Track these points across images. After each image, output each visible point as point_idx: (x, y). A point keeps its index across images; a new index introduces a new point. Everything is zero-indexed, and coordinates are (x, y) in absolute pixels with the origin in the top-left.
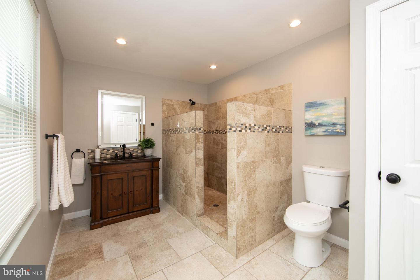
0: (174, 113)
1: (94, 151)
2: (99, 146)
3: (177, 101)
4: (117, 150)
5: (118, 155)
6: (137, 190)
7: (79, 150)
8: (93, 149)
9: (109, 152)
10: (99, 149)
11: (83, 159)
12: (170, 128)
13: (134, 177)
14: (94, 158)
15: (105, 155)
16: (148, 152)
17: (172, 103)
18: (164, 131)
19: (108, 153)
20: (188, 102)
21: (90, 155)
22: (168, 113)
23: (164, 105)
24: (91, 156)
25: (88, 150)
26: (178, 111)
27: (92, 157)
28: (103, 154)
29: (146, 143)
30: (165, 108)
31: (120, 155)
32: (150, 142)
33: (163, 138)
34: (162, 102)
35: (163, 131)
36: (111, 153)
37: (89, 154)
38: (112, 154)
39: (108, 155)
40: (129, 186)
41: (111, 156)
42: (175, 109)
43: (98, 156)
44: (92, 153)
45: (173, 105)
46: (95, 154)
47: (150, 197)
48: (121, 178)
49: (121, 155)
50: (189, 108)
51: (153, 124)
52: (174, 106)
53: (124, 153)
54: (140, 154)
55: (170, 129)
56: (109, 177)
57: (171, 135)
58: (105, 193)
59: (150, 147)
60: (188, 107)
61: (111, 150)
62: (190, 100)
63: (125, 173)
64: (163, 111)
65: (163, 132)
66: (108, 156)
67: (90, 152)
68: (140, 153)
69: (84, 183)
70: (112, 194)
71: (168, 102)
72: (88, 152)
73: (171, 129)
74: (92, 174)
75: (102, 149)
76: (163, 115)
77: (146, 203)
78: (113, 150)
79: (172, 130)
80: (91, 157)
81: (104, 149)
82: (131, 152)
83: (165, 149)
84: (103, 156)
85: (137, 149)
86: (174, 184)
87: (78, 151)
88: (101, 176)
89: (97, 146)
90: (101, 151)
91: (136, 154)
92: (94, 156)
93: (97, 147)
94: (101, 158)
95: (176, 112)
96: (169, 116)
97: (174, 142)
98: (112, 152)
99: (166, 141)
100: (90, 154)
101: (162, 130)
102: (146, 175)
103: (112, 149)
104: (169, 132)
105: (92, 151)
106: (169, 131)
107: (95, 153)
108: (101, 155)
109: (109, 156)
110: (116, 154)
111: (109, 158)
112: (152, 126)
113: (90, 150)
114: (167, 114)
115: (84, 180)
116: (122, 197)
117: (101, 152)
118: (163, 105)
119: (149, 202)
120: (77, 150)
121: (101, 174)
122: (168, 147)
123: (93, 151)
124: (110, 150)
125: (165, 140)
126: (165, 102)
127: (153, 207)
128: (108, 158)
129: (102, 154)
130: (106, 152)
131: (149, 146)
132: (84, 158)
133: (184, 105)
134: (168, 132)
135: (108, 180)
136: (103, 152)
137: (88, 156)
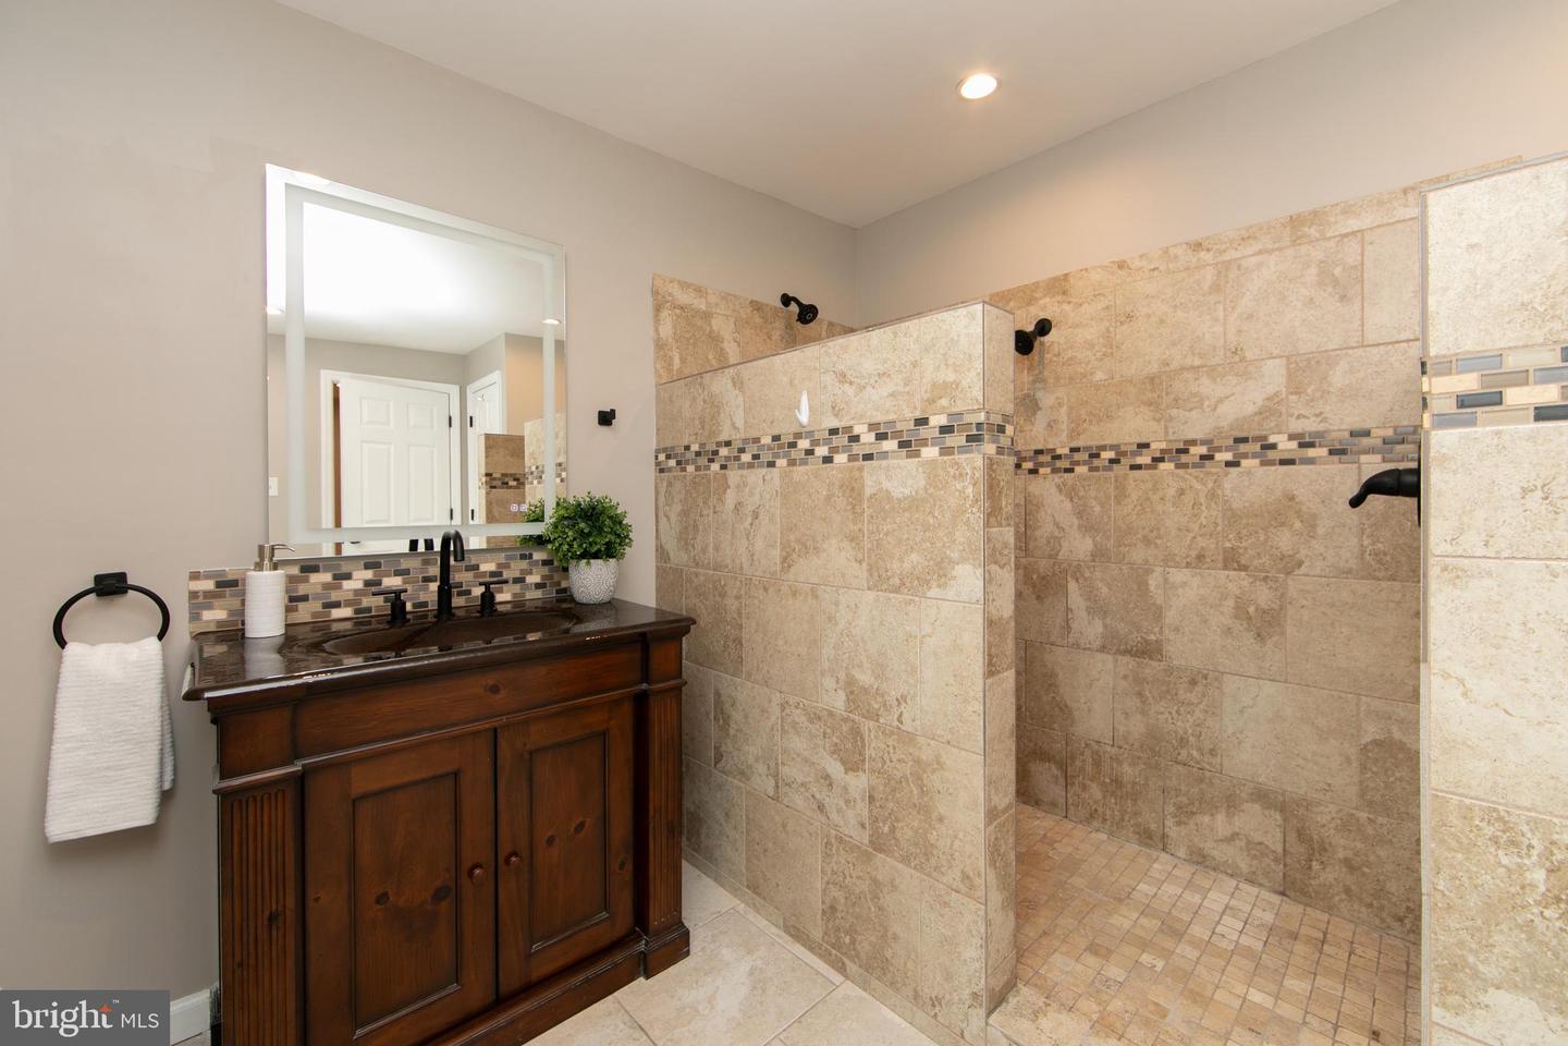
0: (713, 362)
1: (234, 583)
2: (273, 549)
3: (726, 297)
4: (398, 573)
5: (409, 607)
6: (551, 841)
7: (122, 577)
8: (230, 569)
9: (347, 585)
10: (275, 567)
11: (153, 644)
12: (724, 437)
13: (531, 753)
14: (234, 635)
15: (316, 606)
16: (591, 580)
17: (703, 307)
18: (668, 457)
19: (335, 596)
20: (776, 308)
21: (207, 615)
22: (681, 359)
23: (665, 313)
24: (215, 615)
25: (195, 576)
26: (732, 351)
27: (219, 623)
28: (301, 605)
29: (582, 525)
30: (666, 330)
31: (414, 606)
32: (608, 522)
33: (662, 499)
34: (655, 293)
35: (662, 457)
36: (357, 592)
37: (198, 602)
38: (367, 602)
39: (337, 605)
40: (504, 817)
41: (357, 611)
42: (715, 339)
43: (266, 619)
44: (216, 602)
45: (707, 316)
46: (243, 603)
47: (629, 866)
48: (448, 774)
49: (425, 604)
50: (782, 338)
51: (606, 418)
52: (713, 322)
53: (445, 592)
54: (538, 594)
55: (719, 444)
56: (364, 780)
57: (733, 475)
58: (328, 902)
59: (609, 552)
60: (776, 335)
61: (356, 575)
62: (786, 300)
63: (476, 734)
64: (660, 345)
65: (658, 464)
66: (336, 613)
67: (208, 594)
68: (538, 586)
69: (158, 818)
70: (382, 898)
71: (684, 298)
72: (193, 595)
73: (728, 444)
74: (225, 774)
75: (295, 571)
76: (658, 366)
77: (604, 915)
78: (369, 574)
79: (737, 444)
80: (213, 628)
81: (310, 567)
82: (487, 585)
83: (678, 557)
84: (304, 613)
85: (524, 564)
86: (761, 768)
87: (111, 586)
88: (301, 779)
89: (261, 548)
90: (291, 579)
91: (515, 595)
92: (240, 614)
93: (261, 556)
94: (292, 632)
95: (722, 354)
96: (687, 372)
97: (756, 515)
98: (368, 583)
99: (685, 513)
100: (210, 607)
101: (658, 451)
102: (604, 734)
103: (367, 567)
104: (711, 461)
105: (219, 585)
106: (716, 453)
107: (243, 593)
108: (288, 610)
109: (346, 612)
110: (396, 599)
111: (348, 625)
112: (604, 429)
113: (208, 576)
114: (677, 361)
115: (166, 797)
116: (458, 900)
117: (287, 591)
118: (658, 309)
119: (624, 901)
120: (99, 579)
121: (297, 767)
122: (704, 551)
123: (230, 585)
124: (348, 576)
125: (678, 508)
126: (670, 295)
127: (645, 930)
128: (335, 627)
129: (294, 600)
130: (327, 587)
131: (600, 543)
132: (161, 636)
133: (758, 320)
134: (703, 461)
135: (354, 801)
136: (302, 590)
137: (195, 616)
